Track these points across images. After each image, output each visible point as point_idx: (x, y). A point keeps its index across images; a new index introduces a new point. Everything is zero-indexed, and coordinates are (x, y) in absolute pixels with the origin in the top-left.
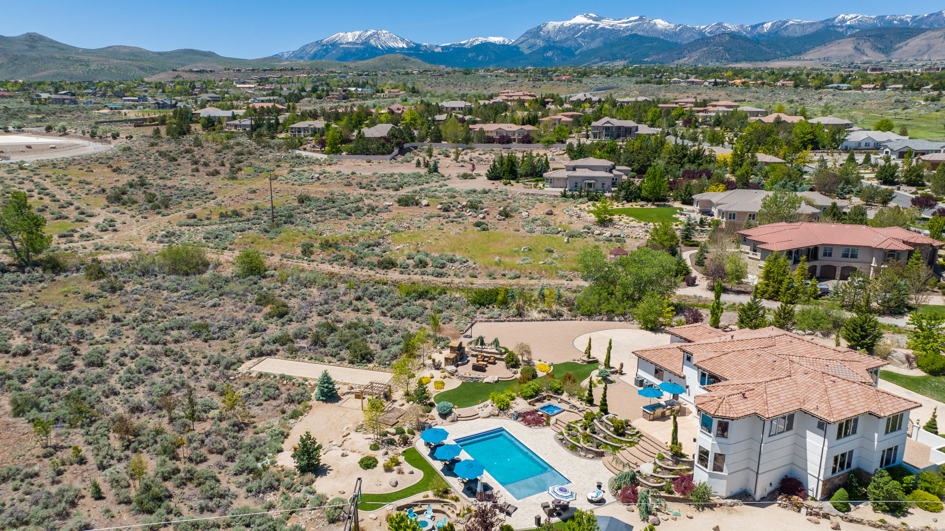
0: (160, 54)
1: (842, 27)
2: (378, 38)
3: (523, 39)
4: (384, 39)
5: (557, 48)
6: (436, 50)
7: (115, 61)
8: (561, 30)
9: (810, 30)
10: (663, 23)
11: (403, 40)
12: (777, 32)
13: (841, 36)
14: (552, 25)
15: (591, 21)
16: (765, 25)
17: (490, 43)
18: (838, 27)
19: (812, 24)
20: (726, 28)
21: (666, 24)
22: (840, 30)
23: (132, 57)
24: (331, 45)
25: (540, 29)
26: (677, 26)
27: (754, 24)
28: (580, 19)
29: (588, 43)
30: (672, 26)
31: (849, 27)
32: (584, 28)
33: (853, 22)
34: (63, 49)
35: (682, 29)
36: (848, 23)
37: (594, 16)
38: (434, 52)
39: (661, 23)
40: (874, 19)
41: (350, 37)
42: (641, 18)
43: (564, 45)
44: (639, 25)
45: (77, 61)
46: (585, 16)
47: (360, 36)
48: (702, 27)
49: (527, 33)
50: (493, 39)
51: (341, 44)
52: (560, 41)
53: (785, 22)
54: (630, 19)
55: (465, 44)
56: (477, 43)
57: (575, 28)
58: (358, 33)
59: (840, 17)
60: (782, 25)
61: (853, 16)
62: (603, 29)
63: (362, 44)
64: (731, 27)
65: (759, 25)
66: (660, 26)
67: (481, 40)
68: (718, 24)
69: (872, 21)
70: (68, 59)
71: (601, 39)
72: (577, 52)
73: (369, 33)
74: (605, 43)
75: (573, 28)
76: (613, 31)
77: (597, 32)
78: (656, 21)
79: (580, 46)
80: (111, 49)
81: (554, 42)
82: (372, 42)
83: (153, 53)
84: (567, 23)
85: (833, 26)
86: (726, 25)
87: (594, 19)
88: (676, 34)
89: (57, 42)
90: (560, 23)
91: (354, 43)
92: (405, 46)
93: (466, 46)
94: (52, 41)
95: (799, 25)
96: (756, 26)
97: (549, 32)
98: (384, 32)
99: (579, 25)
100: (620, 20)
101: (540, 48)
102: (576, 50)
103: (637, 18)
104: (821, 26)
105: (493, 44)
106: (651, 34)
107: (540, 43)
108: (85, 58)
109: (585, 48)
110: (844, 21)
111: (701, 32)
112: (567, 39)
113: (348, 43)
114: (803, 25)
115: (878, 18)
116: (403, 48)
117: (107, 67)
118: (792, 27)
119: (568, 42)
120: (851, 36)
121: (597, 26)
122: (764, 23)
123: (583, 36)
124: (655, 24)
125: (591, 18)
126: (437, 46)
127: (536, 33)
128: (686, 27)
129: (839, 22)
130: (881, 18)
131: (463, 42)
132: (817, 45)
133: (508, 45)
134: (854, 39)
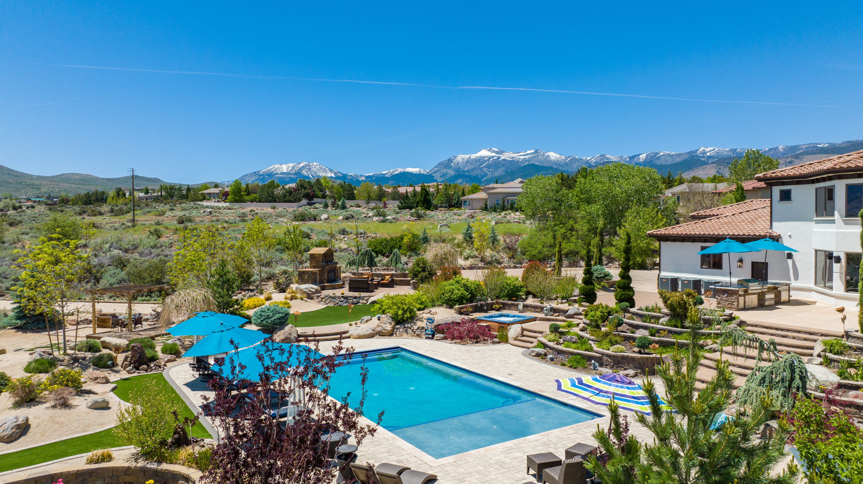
0: (109, 180)
1: (704, 157)
2: (310, 169)
3: (436, 169)
4: (314, 170)
5: (466, 177)
6: (361, 179)
7: (66, 185)
8: (469, 161)
9: (678, 160)
10: (555, 155)
11: (331, 171)
12: (651, 161)
13: (705, 163)
14: (461, 158)
15: (494, 154)
16: (641, 156)
17: (408, 173)
18: (701, 157)
19: (679, 155)
20: (608, 158)
21: (558, 156)
22: (703, 159)
23: (81, 182)
24: (267, 175)
25: (450, 161)
26: (567, 158)
27: (631, 155)
28: (484, 153)
29: (492, 171)
30: (563, 157)
31: (709, 157)
32: (489, 160)
33: (712, 153)
34: (18, 176)
35: (571, 159)
36: (708, 154)
37: (496, 150)
38: (358, 180)
39: (553, 156)
40: (728, 151)
41: (284, 168)
42: (536, 152)
43: (472, 174)
44: (535, 157)
45: (29, 185)
46: (489, 150)
47: (293, 167)
48: (588, 159)
49: (439, 164)
50: (410, 170)
51: (277, 174)
52: (469, 171)
53: (657, 154)
54: (527, 153)
55: (386, 174)
56: (397, 172)
57: (481, 160)
58: (291, 165)
59: (701, 149)
60: (655, 156)
61: (712, 149)
62: (504, 160)
63: (295, 174)
64: (613, 158)
65: (636, 156)
66: (553, 158)
67: (400, 170)
68: (601, 156)
69: (726, 153)
70: (20, 183)
71: (503, 168)
72: (483, 180)
73: (302, 165)
74: (507, 172)
75: (479, 160)
76: (513, 162)
77: (499, 162)
78: (549, 153)
79: (485, 175)
80: (64, 176)
81: (463, 171)
82: (304, 172)
83: (102, 179)
84: (473, 156)
85: (697, 156)
86: (608, 156)
87: (497, 153)
88: (566, 164)
89: (13, 171)
90: (467, 156)
91: (288, 173)
92: (333, 176)
93: (386, 176)
94: (8, 169)
95: (668, 155)
96: (634, 157)
97: (458, 163)
98: (315, 164)
99: (484, 157)
100: (518, 153)
101: (452, 177)
102: (483, 178)
103: (533, 151)
104: (686, 157)
105: (411, 174)
106: (546, 164)
107: (451, 173)
108: (38, 183)
109: (489, 176)
110: (704, 152)
111: (587, 162)
112: (474, 169)
113: (282, 173)
114: (672, 156)
115: (731, 150)
116: (331, 177)
117: (57, 190)
118: (663, 158)
119: (475, 172)
120: (713, 163)
121: (499, 158)
122: (640, 155)
123: (488, 167)
124: (548, 156)
125: (494, 152)
126: (361, 176)
127: (447, 164)
128: (574, 158)
129: (701, 153)
130: (734, 151)
131: (384, 173)
132: (686, 171)
133: (423, 175)
134: (715, 165)
